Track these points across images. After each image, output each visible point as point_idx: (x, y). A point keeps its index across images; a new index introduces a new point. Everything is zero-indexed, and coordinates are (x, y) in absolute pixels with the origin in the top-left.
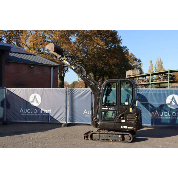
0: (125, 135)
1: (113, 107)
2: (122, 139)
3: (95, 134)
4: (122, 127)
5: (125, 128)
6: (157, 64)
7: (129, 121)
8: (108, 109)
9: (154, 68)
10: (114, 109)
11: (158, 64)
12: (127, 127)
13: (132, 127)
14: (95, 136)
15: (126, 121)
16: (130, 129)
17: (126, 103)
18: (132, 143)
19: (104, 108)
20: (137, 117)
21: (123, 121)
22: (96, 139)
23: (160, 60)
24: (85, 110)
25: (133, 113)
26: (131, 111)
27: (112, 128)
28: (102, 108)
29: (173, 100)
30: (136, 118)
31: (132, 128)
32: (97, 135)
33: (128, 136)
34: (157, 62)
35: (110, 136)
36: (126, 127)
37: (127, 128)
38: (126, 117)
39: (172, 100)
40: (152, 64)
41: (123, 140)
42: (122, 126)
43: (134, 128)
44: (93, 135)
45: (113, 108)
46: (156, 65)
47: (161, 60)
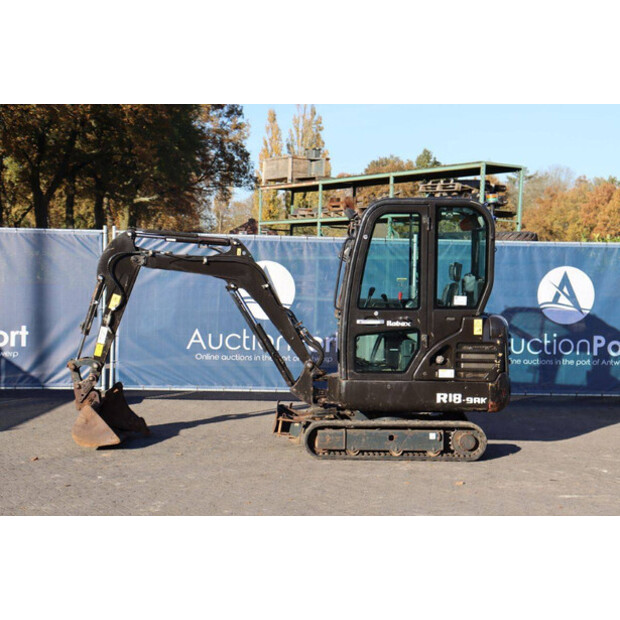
0: (452, 429)
1: (403, 315)
2: (442, 448)
3: (327, 431)
4: (441, 398)
5: (452, 402)
6: (298, 131)
7: (469, 375)
8: (382, 322)
9: (285, 149)
10: (408, 324)
11: (301, 128)
12: (460, 396)
13: (480, 396)
14: (328, 438)
15: (456, 374)
16: (473, 405)
17: (460, 300)
18: (482, 462)
19: (366, 318)
20: (500, 355)
21: (446, 373)
22: (330, 451)
23: (309, 110)
24: (197, 332)
25: (486, 339)
26: (480, 333)
27: (398, 401)
28: (358, 322)
29: (565, 290)
30: (498, 358)
31: (482, 400)
32: (335, 435)
33: (464, 433)
34: (296, 122)
35: (391, 438)
36: (456, 398)
37: (460, 401)
38: (458, 355)
39: (561, 288)
40: (278, 130)
41: (447, 449)
42: (439, 395)
43: (491, 403)
44: (319, 432)
45: (404, 320)
46: (292, 135)
47: (314, 113)
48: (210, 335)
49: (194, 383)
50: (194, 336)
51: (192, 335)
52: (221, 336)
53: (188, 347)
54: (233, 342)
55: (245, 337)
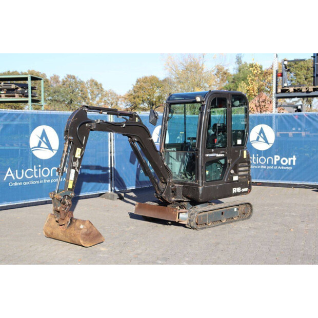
7: (241, 178)
8: (215, 155)
15: (238, 178)
17: (239, 142)
21: (235, 178)
26: (246, 157)
38: (238, 168)
42: (234, 189)
48: (17, 171)
49: (8, 201)
50: (8, 172)
51: (7, 171)
52: (23, 170)
53: (5, 179)
54: (29, 174)
55: (35, 170)
